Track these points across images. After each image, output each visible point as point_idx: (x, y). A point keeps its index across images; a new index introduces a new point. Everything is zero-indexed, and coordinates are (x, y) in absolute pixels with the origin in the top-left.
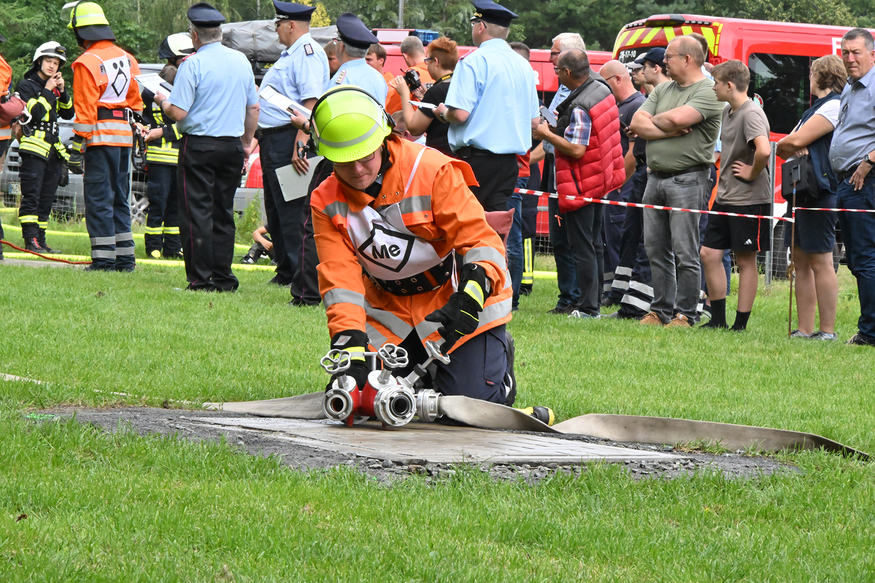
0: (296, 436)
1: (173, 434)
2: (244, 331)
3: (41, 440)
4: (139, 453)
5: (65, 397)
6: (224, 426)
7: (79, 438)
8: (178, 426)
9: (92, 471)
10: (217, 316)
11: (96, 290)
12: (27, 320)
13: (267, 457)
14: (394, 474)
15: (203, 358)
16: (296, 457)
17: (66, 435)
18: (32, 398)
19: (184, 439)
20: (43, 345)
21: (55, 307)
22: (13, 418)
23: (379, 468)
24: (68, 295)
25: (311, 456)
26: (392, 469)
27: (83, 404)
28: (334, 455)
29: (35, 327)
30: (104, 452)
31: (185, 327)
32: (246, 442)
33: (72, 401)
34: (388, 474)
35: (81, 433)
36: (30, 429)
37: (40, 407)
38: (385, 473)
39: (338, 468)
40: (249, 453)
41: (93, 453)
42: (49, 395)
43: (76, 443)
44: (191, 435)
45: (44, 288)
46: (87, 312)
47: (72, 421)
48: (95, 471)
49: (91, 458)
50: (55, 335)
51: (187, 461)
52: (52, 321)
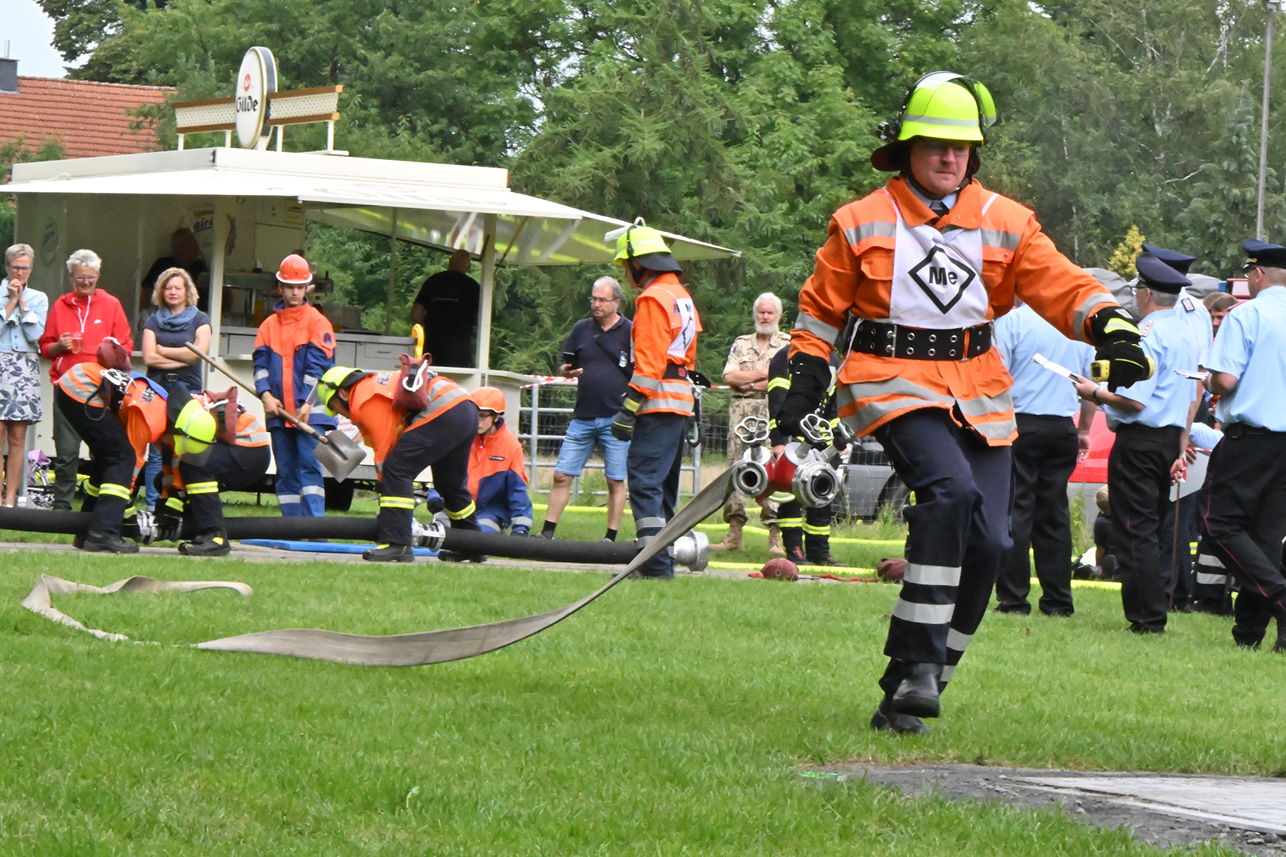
0: (1150, 801)
1: (994, 798)
2: (1074, 666)
3: (823, 806)
4: (951, 823)
5: (851, 750)
6: (1057, 788)
7: (872, 803)
8: (998, 788)
9: (892, 845)
10: (1037, 645)
11: (881, 612)
12: (795, 651)
13: (1115, 828)
14: (1279, 852)
15: (1023, 701)
16: (1152, 829)
17: (855, 800)
18: (808, 751)
19: (1007, 805)
20: (818, 683)
21: (831, 634)
22: (787, 777)
23: (1260, 843)
24: (845, 619)
25: (1172, 828)
26: (1277, 845)
27: (874, 759)
28: (1201, 825)
29: (806, 661)
30: (906, 822)
31: (997, 660)
32: (1086, 810)
33: (859, 755)
34: (1273, 851)
35: (874, 797)
36: (809, 790)
37: (819, 762)
38: (1268, 851)
39: (1207, 843)
40: (1091, 824)
41: (890, 823)
42: (831, 748)
43: (868, 810)
44: (1015, 799)
45: (815, 610)
46: (871, 641)
47: (863, 780)
48: (896, 847)
49: (889, 829)
50: (832, 671)
51: (1012, 834)
52: (827, 652)
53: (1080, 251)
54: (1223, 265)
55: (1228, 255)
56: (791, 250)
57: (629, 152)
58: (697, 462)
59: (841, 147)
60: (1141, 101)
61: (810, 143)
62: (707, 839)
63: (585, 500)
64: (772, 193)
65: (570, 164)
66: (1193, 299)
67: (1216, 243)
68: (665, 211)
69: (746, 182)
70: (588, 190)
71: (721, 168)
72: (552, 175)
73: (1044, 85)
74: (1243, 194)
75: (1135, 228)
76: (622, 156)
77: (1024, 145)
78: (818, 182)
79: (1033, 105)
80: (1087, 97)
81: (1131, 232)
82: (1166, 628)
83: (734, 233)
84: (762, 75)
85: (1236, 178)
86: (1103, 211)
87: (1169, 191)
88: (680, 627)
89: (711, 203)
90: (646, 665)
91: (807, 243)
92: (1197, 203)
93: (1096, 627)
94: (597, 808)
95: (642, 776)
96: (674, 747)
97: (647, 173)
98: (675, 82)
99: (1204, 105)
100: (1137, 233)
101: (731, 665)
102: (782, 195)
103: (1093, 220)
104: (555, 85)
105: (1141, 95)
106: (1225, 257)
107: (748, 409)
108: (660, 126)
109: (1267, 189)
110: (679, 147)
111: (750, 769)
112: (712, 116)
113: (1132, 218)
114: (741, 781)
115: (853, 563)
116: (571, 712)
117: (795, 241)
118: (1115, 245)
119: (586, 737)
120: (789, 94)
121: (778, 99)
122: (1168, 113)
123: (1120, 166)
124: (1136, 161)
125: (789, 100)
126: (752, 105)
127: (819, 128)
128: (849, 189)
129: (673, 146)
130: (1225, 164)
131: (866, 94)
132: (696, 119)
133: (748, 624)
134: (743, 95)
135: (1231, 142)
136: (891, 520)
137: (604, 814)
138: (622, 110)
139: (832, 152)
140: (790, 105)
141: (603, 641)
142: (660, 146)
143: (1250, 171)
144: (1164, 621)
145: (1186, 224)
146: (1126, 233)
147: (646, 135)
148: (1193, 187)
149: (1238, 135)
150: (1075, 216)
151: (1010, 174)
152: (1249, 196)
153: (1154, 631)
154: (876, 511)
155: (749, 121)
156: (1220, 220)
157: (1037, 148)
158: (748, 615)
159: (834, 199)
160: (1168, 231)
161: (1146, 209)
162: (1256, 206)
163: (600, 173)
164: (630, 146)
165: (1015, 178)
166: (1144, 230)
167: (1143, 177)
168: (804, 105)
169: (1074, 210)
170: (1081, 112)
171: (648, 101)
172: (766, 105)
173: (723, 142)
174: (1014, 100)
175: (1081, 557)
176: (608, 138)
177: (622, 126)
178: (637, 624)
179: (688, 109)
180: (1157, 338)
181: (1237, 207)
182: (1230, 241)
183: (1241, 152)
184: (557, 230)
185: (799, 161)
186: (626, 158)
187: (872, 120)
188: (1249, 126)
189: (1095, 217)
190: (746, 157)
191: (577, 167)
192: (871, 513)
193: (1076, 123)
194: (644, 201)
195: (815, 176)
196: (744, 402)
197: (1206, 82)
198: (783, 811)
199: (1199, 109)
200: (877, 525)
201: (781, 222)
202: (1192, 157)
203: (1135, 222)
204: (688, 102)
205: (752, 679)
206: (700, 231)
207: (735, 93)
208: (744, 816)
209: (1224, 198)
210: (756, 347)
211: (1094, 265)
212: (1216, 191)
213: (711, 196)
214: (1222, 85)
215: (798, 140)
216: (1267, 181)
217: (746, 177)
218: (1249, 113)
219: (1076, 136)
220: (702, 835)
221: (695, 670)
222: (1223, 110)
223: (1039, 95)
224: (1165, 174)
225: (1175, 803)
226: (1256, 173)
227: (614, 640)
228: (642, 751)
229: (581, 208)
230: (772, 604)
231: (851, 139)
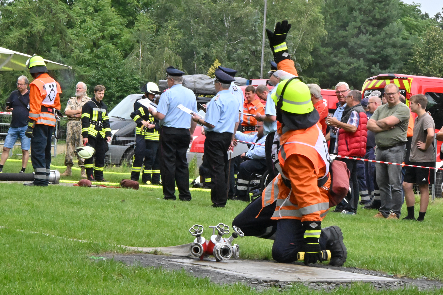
0: (217, 268)
1: (160, 266)
3: (97, 269)
4: (144, 276)
5: (108, 249)
6: (183, 263)
7: (115, 268)
8: (162, 263)
9: (122, 283)
10: (178, 211)
11: (121, 199)
12: (89, 213)
13: (204, 278)
14: (263, 287)
15: (172, 231)
16: (217, 278)
17: (109, 267)
18: (93, 249)
19: (165, 269)
20: (97, 224)
21: (102, 207)
22: (84, 258)
23: (256, 284)
24: (108, 201)
25: (224, 278)
26: (262, 284)
27: (117, 252)
28: (235, 277)
29: (93, 216)
30: (127, 275)
31: (163, 216)
32: (194, 271)
33: (111, 251)
34: (261, 287)
35: (116, 266)
36: (93, 263)
37: (97, 253)
38: (259, 286)
39: (237, 283)
40: (195, 276)
41: (122, 276)
42: (101, 248)
43: (114, 270)
44: (168, 267)
45: (97, 198)
46: (117, 209)
47: (112, 260)
48: (123, 284)
49: (121, 278)
50: (103, 220)
51: (166, 279)
52: (101, 213)
53: (197, 69)
54: (249, 74)
55: (251, 70)
56: (91, 67)
57: (32, 30)
58: (56, 144)
59: (110, 29)
60: (220, 14)
61: (98, 27)
62: (55, 281)
63: (14, 157)
64: (84, 45)
65: (10, 34)
66: (237, 86)
67: (246, 66)
68: (45, 52)
69: (75, 42)
70: (17, 44)
71: (66, 36)
72: (4, 38)
73: (184, 8)
74: (256, 48)
75: (217, 60)
76: (29, 31)
77: (177, 29)
78: (101, 42)
79: (180, 15)
80: (200, 12)
81: (215, 62)
82: (225, 206)
83: (70, 60)
84: (81, 2)
85: (254, 43)
86: (205, 54)
87: (229, 47)
88: (48, 204)
89: (62, 49)
90: (35, 217)
91: (97, 64)
92: (239, 51)
93: (200, 205)
94: (15, 269)
95: (31, 257)
96: (44, 247)
97: (38, 38)
98: (49, 5)
99: (243, 16)
100: (218, 62)
101: (65, 218)
102: (88, 46)
103: (202, 57)
104: (5, 5)
105: (219, 12)
106: (250, 71)
107: (74, 124)
108: (44, 20)
109: (265, 47)
110: (50, 28)
111: (71, 255)
112: (63, 17)
113: (216, 56)
114: (68, 260)
115: (112, 181)
116: (7, 234)
117: (93, 63)
118: (210, 66)
119: (11, 243)
120: (91, 9)
121: (87, 11)
122: (229, 18)
123: (212, 37)
124: (218, 36)
125: (91, 11)
126: (77, 13)
127: (102, 22)
128: (113, 44)
129: (48, 28)
130: (250, 37)
131: (120, 10)
132: (57, 18)
133: (72, 203)
134: (74, 10)
135: (252, 29)
136: (126, 165)
137: (16, 271)
138: (29, 14)
139: (107, 31)
140: (91, 13)
141: (19, 208)
142: (43, 28)
143: (259, 40)
144: (225, 204)
145: (236, 59)
146: (214, 62)
147: (38, 24)
148: (239, 46)
149: (255, 27)
150: (195, 55)
151: (171, 40)
152: (258, 49)
153: (221, 207)
154: (121, 162)
155: (76, 19)
156: (248, 58)
157: (182, 31)
158: (72, 199)
159: (107, 48)
160: (229, 61)
161: (221, 53)
162: (261, 53)
163: (21, 37)
164: (32, 28)
165: (174, 41)
166: (220, 61)
167: (220, 42)
168: (96, 13)
169: (195, 53)
170: (198, 17)
171: (39, 11)
172: (82, 13)
173: (66, 27)
174: (173, 13)
175: (195, 179)
176: (24, 25)
177: (30, 20)
178: (32, 202)
179: (54, 15)
180: (220, 101)
181: (254, 53)
182: (251, 65)
183: (256, 33)
184: (4, 58)
185: (94, 34)
186: (31, 32)
187: (121, 20)
188: (259, 24)
189: (202, 56)
190: (75, 32)
191: (13, 35)
192: (119, 163)
193: (196, 21)
194: (37, 48)
195: (100, 39)
196: (72, 121)
197: (243, 7)
198: (83, 271)
199: (241, 17)
200: (121, 167)
201: (88, 56)
202: (238, 35)
203: (217, 58)
204: (54, 12)
205: (73, 223)
206: (58, 59)
207: (70, 9)
208: (68, 272)
209: (249, 50)
210: (77, 102)
211: (202, 73)
212: (247, 47)
213: (62, 46)
214: (249, 9)
215: (94, 26)
216: (265, 44)
217: (75, 40)
218: (259, 19)
219: (196, 26)
220: (53, 279)
221: (52, 219)
222: (250, 18)
223: (183, 11)
224: (228, 41)
225: (226, 269)
226: (261, 41)
227: (23, 208)
228: (32, 248)
229: (14, 50)
230: (81, 196)
231: (114, 26)
